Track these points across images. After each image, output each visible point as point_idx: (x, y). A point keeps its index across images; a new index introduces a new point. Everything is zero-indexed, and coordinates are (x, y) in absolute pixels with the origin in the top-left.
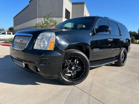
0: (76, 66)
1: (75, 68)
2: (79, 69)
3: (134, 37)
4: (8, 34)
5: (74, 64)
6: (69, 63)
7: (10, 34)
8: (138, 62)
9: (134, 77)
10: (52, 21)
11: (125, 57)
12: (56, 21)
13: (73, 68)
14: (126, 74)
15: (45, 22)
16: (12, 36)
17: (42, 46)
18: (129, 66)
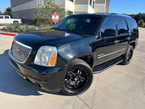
0: (79, 77)
1: (78, 79)
2: (82, 80)
3: (142, 20)
4: (6, 17)
5: (77, 75)
6: (71, 75)
7: (8, 18)
8: (144, 58)
9: (138, 82)
10: (54, 5)
11: (131, 55)
12: (58, 6)
13: (76, 79)
14: (130, 77)
15: (46, 7)
16: (10, 21)
17: (43, 60)
18: (134, 65)
